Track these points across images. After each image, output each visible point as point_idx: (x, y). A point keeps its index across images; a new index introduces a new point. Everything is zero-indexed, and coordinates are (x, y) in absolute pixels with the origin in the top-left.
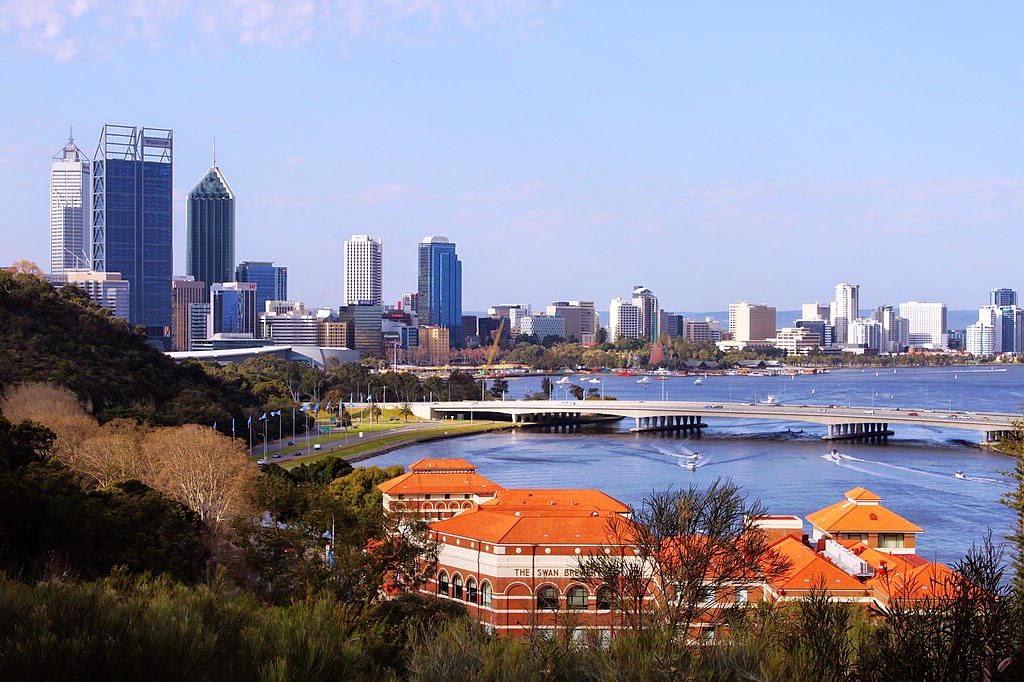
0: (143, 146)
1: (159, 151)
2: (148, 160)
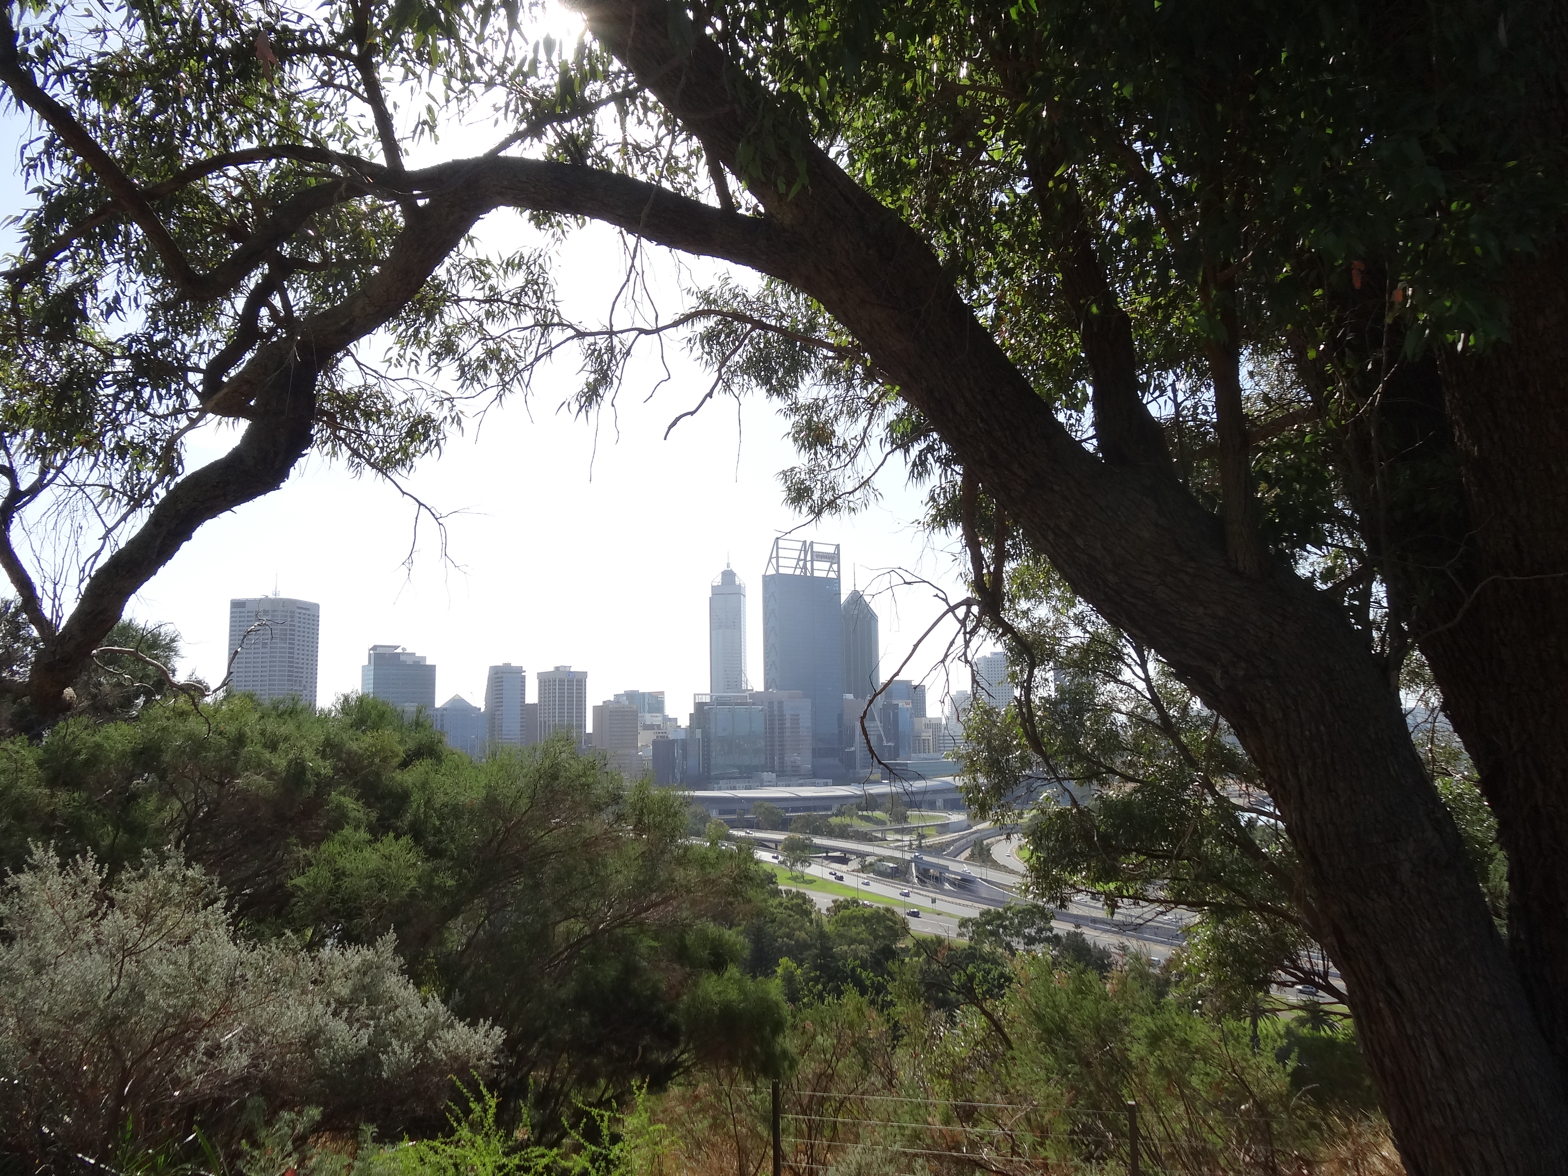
0: (812, 561)
1: (826, 565)
2: (817, 574)
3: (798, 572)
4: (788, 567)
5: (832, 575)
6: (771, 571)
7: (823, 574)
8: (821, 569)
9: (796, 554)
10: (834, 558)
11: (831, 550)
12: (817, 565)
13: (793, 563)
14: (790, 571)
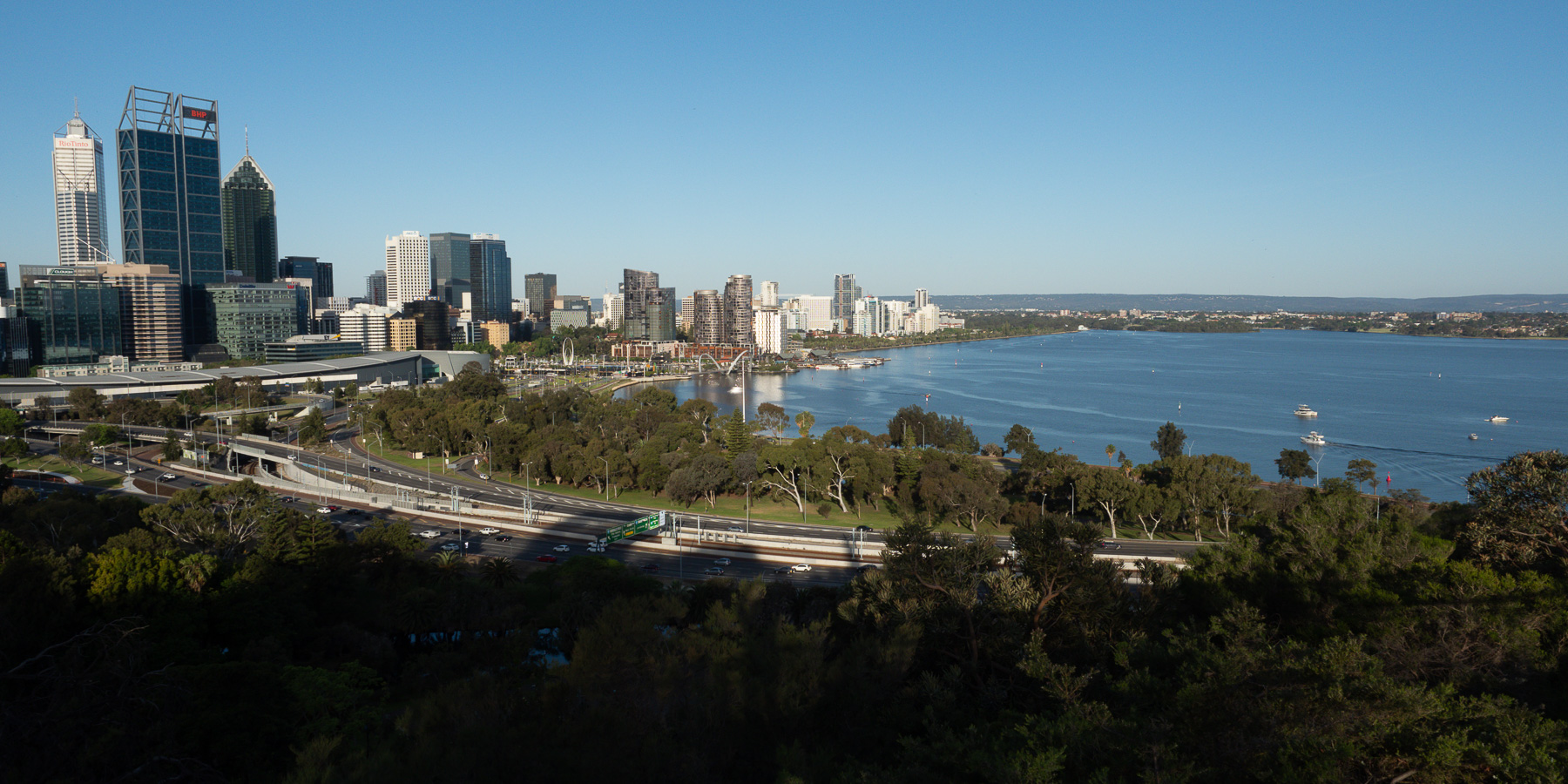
0: (182, 117)
1: (201, 124)
2: (188, 133)
3: (164, 129)
4: (151, 122)
5: (208, 136)
6: (126, 126)
7: (198, 135)
8: (194, 129)
9: (161, 108)
10: (210, 117)
11: (207, 107)
12: (188, 122)
13: (158, 118)
14: (154, 128)
